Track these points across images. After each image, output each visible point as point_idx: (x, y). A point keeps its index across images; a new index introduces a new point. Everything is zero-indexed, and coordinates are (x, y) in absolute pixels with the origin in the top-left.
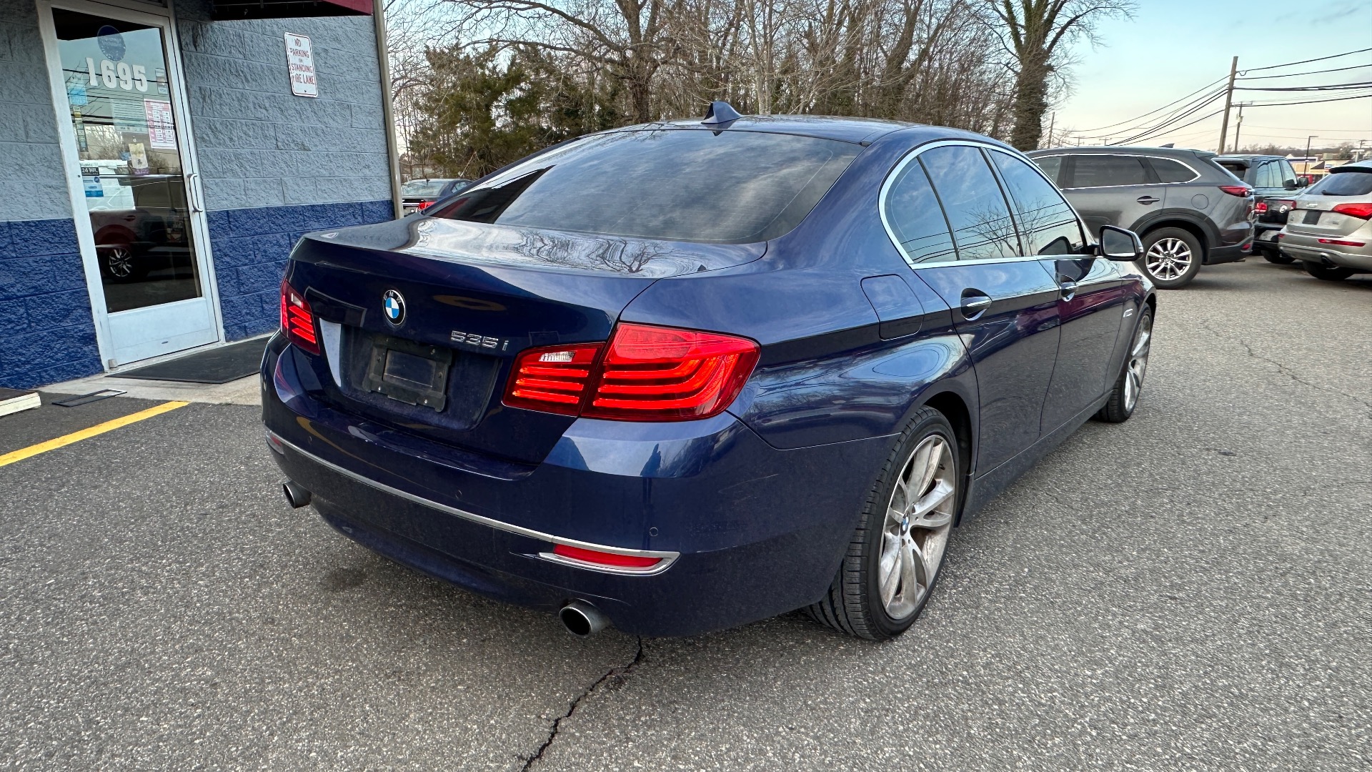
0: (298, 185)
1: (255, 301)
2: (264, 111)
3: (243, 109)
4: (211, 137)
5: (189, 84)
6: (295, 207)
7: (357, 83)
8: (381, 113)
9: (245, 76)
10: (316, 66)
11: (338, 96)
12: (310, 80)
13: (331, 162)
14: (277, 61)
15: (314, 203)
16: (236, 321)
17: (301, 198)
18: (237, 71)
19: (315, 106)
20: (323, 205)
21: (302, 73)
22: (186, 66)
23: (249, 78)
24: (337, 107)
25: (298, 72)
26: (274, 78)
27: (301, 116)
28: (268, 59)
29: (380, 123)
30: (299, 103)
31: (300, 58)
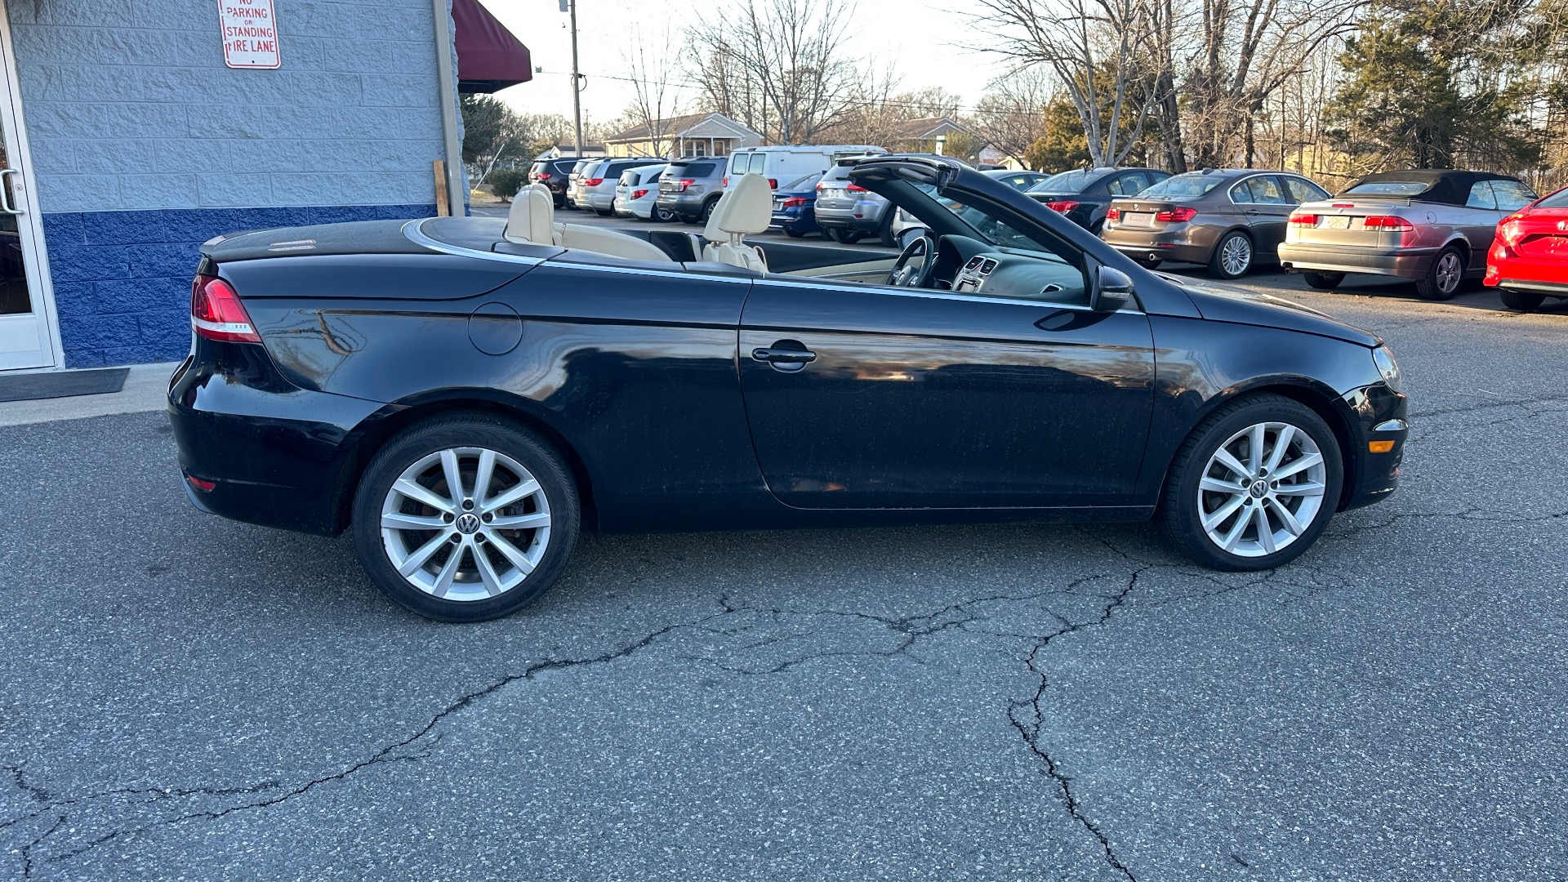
0: (230, 183)
1: (126, 323)
2: (167, 91)
3: (120, 89)
4: (58, 125)
5: (20, 66)
6: (222, 210)
9: (131, 49)
10: (281, 27)
11: (333, 65)
12: (267, 47)
13: (307, 152)
14: (200, 27)
15: (263, 205)
16: (86, 345)
17: (234, 199)
18: (115, 44)
19: (278, 79)
20: (285, 209)
21: (247, 38)
22: (16, 42)
23: (139, 52)
24: (331, 80)
25: (241, 38)
26: (193, 50)
27: (245, 95)
28: (180, 25)
29: (432, 99)
30: (239, 78)
31: (249, 18)
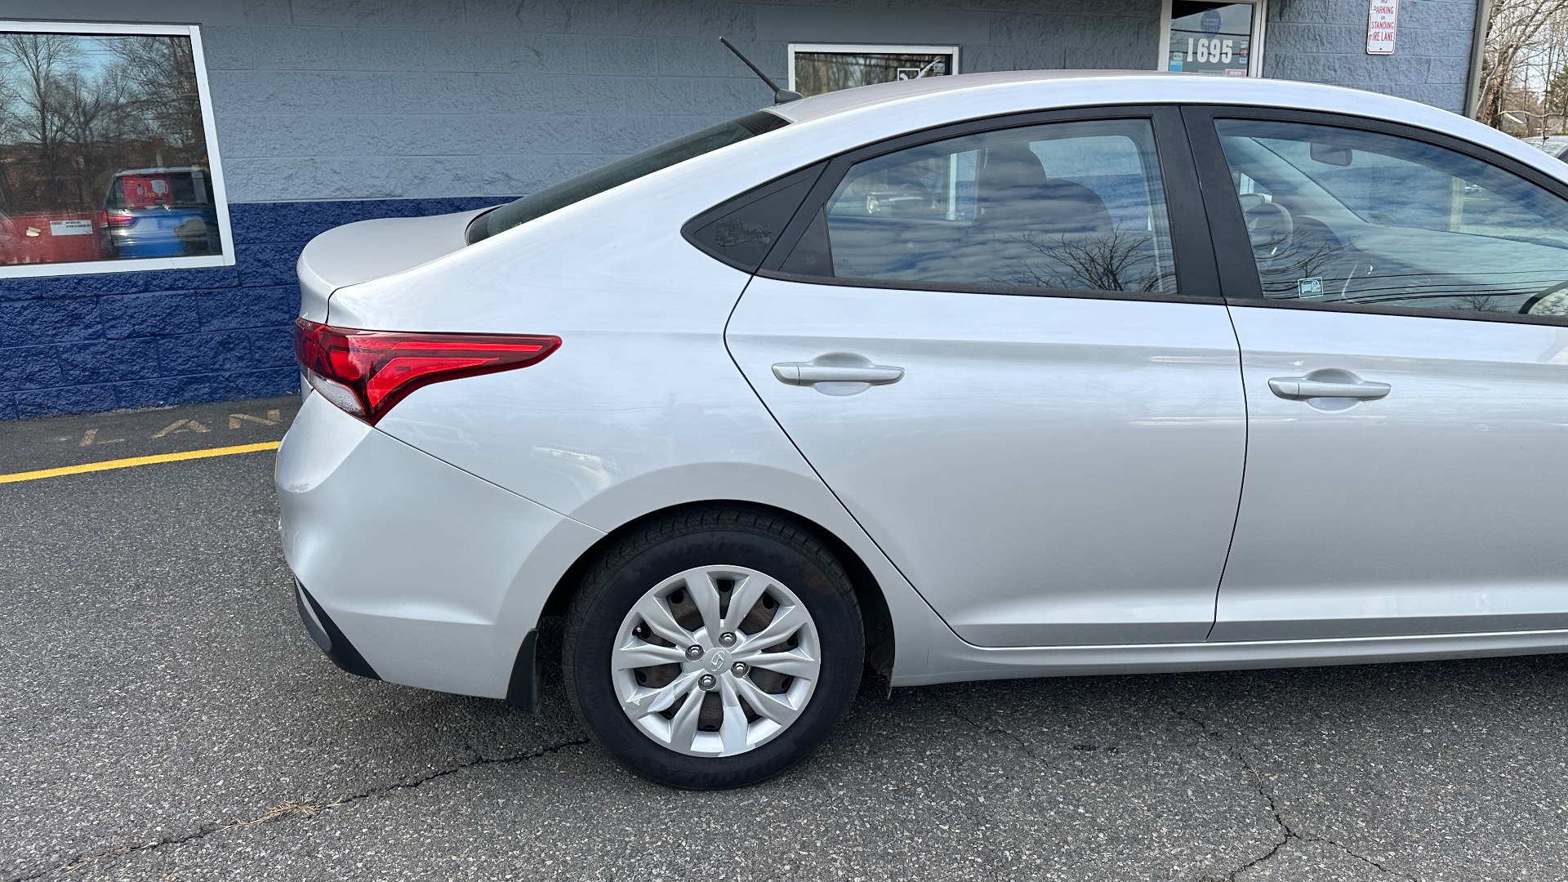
2: (1332, 73)
5: (1267, 53)
7: (1444, 34)
8: (1466, 66)
9: (1321, 40)
10: (1399, 21)
11: (1418, 51)
12: (1388, 37)
14: (1358, 21)
18: (1315, 36)
19: (1388, 62)
21: (1381, 30)
22: (1268, 36)
23: (1325, 42)
24: (1413, 62)
25: (1377, 30)
26: (1351, 39)
27: (1370, 75)
28: (1348, 21)
29: (1463, 77)
30: (1369, 62)
31: (1383, 15)
